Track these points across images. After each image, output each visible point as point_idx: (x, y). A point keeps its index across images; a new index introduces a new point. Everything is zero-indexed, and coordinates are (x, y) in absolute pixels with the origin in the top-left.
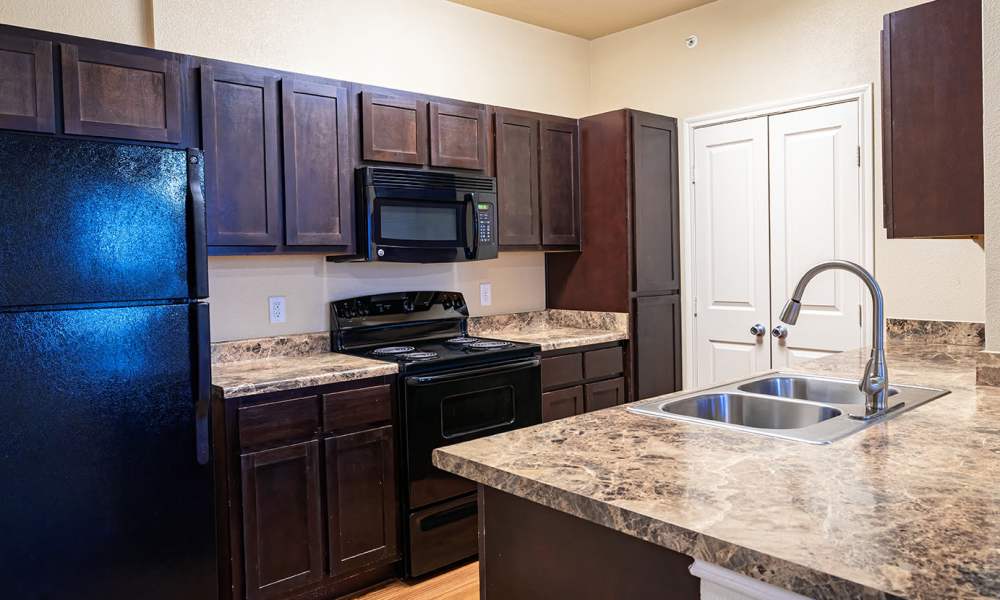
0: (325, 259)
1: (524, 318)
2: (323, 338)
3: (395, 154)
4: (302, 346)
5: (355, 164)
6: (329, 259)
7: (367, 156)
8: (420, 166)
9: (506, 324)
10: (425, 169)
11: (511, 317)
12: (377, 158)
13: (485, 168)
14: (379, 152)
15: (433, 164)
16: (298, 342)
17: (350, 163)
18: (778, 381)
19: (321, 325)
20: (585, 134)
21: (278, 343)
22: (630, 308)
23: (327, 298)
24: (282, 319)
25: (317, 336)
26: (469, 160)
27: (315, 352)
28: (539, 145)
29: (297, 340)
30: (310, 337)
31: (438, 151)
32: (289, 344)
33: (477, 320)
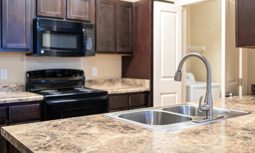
0: (25, 55)
1: (111, 81)
2: (22, 86)
3: (51, 14)
4: (14, 89)
5: (34, 17)
6: (27, 55)
7: (39, 14)
8: (62, 19)
9: (103, 83)
10: (65, 20)
11: (105, 81)
12: (43, 15)
13: (91, 20)
14: (44, 13)
15: (68, 18)
16: (12, 87)
17: (31, 17)
18: (184, 107)
19: (23, 81)
20: (136, 8)
21: (3, 87)
22: (150, 78)
23: (25, 70)
24: (6, 78)
25: (20, 85)
26: (84, 17)
27: (19, 91)
28: (115, 11)
29: (11, 86)
30: (17, 85)
31: (70, 13)
32: (8, 88)
33: (90, 81)
